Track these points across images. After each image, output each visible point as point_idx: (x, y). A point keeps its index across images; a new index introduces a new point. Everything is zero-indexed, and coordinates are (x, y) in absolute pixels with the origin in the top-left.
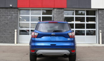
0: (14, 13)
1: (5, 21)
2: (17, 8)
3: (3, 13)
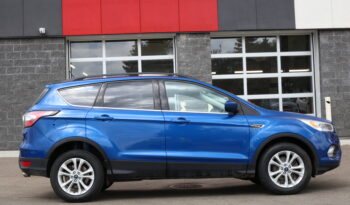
0: (53, 55)
1: (25, 82)
2: (63, 37)
3: (18, 55)
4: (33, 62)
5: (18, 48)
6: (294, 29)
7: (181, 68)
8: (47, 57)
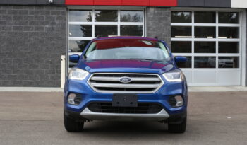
0: (58, 18)
1: (37, 37)
2: (65, 6)
3: (32, 17)
4: (43, 23)
5: (32, 13)
6: (230, 8)
7: (150, 32)
8: (54, 20)
